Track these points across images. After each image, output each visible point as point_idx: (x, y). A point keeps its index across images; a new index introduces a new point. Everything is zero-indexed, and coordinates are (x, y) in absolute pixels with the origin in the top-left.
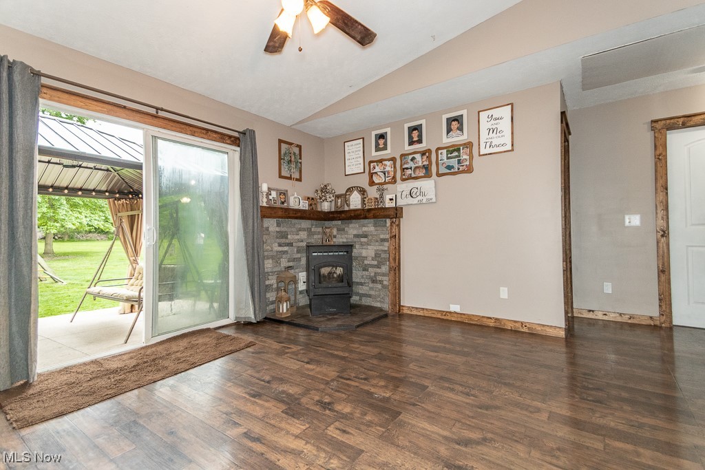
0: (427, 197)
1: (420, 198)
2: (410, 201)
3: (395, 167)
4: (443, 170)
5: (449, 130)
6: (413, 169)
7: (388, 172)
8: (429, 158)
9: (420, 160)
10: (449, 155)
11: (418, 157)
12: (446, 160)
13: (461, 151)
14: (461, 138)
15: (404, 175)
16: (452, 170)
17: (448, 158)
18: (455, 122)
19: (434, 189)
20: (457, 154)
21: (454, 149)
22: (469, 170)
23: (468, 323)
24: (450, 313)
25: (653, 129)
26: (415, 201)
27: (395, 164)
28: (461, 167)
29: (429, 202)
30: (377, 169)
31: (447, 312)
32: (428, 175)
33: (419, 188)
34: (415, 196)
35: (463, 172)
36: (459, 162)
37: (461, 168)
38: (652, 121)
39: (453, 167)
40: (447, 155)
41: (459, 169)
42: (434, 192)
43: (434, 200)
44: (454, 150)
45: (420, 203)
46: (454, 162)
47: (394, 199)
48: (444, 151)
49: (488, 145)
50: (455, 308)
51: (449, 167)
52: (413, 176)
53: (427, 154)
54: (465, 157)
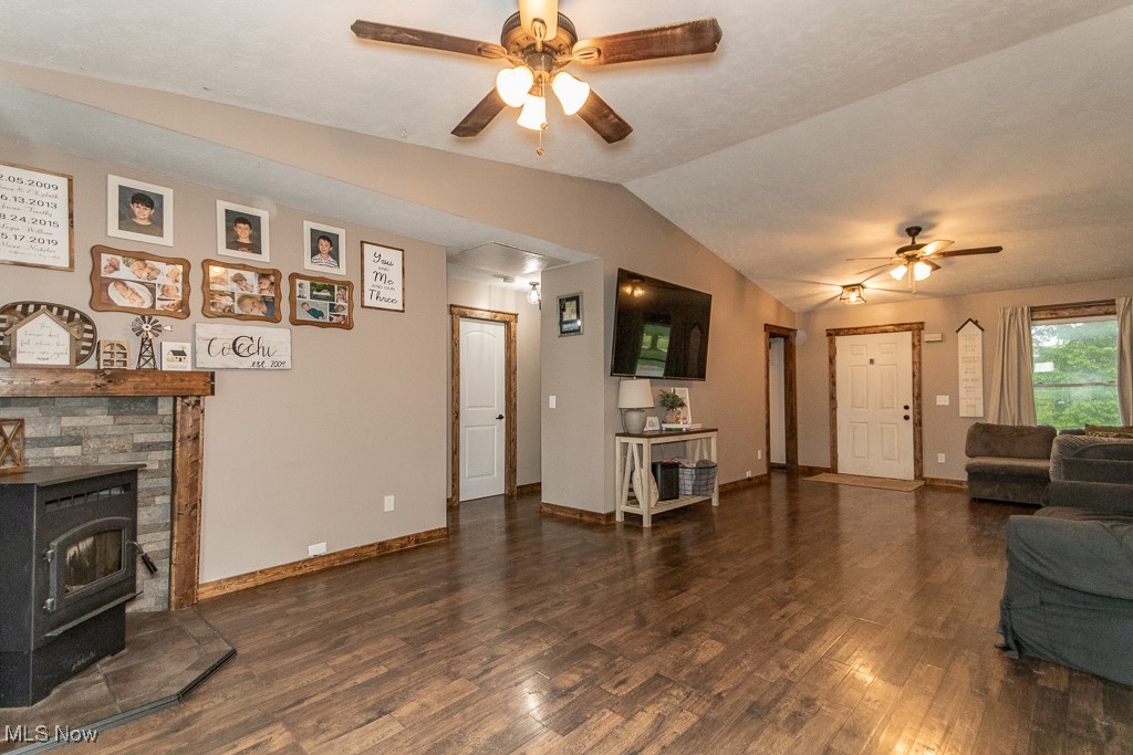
0: (274, 358)
1: (256, 358)
2: (232, 360)
3: (186, 281)
4: (302, 315)
5: (315, 252)
6: (236, 298)
7: (165, 289)
8: (275, 285)
9: (256, 285)
10: (315, 293)
11: (251, 277)
12: (308, 299)
13: (336, 292)
14: (335, 271)
15: (213, 304)
16: (320, 319)
17: (313, 297)
18: (323, 241)
19: (289, 346)
20: (328, 294)
21: (322, 285)
22: (347, 325)
23: (340, 566)
24: (310, 560)
25: (451, 313)
26: (246, 363)
27: (186, 275)
28: (335, 317)
29: (278, 367)
30: (124, 272)
31: (304, 561)
32: (272, 317)
33: (256, 339)
34: (246, 353)
35: (338, 325)
36: (332, 308)
37: (335, 320)
38: (451, 305)
39: (321, 314)
40: (312, 291)
41: (331, 319)
42: (289, 350)
43: (288, 365)
44: (324, 287)
45: (259, 367)
46: (323, 306)
47: (188, 352)
48: (307, 284)
49: (375, 294)
50: (318, 549)
51: (314, 312)
52: (237, 310)
53: (272, 278)
54: (341, 303)
